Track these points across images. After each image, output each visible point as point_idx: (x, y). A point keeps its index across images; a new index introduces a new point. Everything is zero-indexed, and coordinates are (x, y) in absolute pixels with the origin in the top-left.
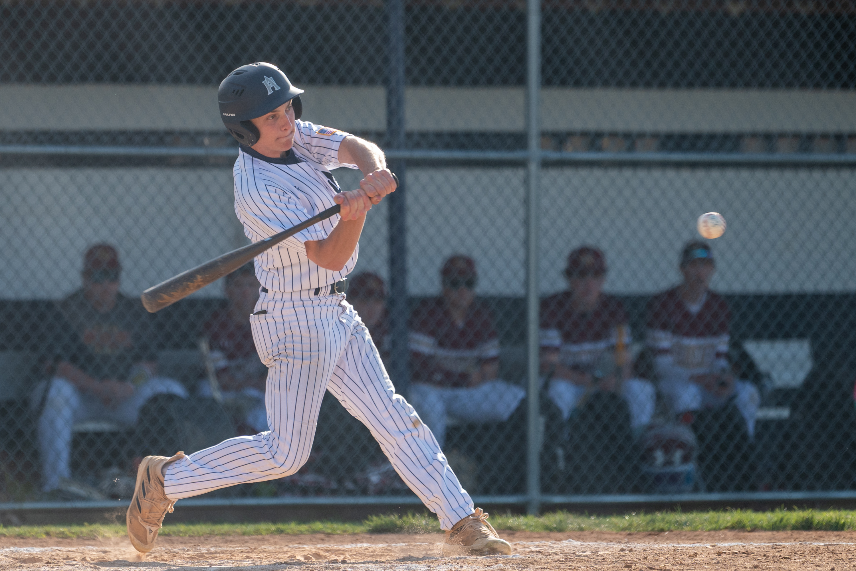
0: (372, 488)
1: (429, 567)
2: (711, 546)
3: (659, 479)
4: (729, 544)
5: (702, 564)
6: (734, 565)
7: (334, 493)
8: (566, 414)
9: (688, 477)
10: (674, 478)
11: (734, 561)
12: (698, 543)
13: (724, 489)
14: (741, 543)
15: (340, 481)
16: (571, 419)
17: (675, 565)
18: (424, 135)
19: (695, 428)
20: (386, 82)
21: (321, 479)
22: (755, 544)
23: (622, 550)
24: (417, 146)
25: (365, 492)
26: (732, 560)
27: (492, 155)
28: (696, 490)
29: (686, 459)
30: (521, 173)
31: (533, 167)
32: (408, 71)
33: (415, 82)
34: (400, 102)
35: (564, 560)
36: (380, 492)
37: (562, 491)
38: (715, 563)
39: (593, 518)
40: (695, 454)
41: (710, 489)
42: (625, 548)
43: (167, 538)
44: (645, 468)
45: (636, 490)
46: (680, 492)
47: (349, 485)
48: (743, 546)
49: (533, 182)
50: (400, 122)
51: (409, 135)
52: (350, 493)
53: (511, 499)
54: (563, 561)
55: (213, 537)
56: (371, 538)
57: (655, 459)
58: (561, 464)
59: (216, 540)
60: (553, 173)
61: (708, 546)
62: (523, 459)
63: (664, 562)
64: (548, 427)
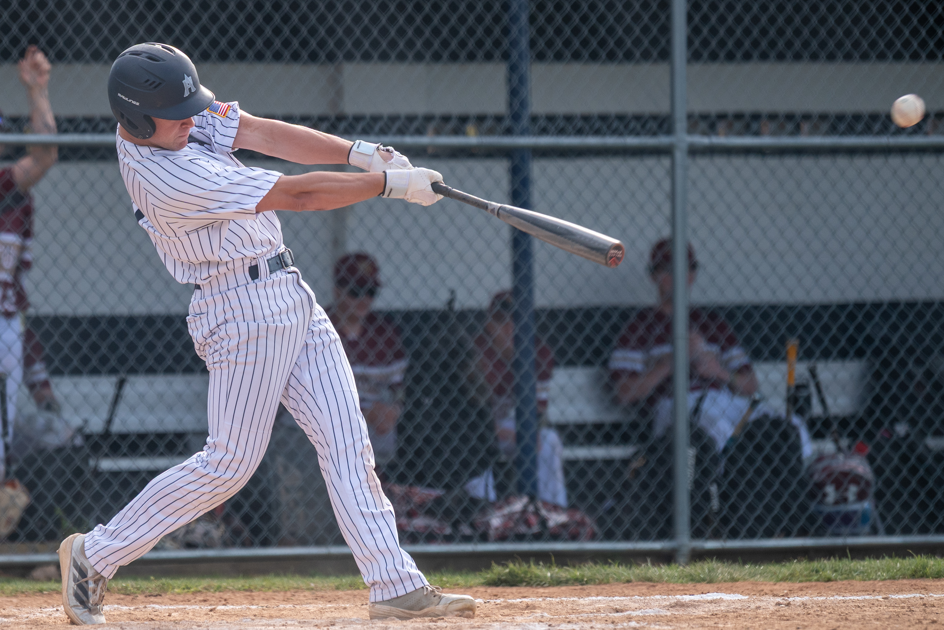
0: (492, 533)
1: (550, 625)
2: (883, 598)
3: (829, 519)
4: (905, 595)
5: (871, 620)
6: (909, 621)
7: (448, 539)
8: (721, 444)
9: (865, 517)
10: (847, 519)
11: (909, 615)
12: (868, 594)
13: (906, 531)
14: (918, 595)
15: (455, 525)
16: (725, 450)
17: (840, 621)
18: (551, 118)
19: (871, 460)
20: (506, 56)
21: (434, 523)
22: (935, 596)
23: (778, 604)
24: (544, 131)
25: (484, 538)
26: (906, 614)
27: (631, 141)
28: (874, 531)
29: (861, 496)
30: (666, 162)
31: (680, 156)
32: (532, 43)
33: (541, 57)
34: (522, 80)
35: (709, 616)
36: (502, 538)
37: (716, 535)
38: (886, 618)
39: (747, 567)
40: (872, 491)
41: (890, 531)
42: (781, 601)
43: (248, 593)
44: (813, 506)
45: (803, 533)
46: (855, 534)
47: (466, 530)
48: (921, 598)
49: (679, 172)
50: (523, 104)
51: (534, 119)
52: (467, 539)
53: (657, 545)
54: (707, 618)
55: (302, 592)
56: (486, 591)
57: (825, 495)
58: (715, 503)
59: (305, 596)
60: (703, 162)
61: (880, 598)
62: (670, 498)
63: (827, 618)
64: (699, 461)
